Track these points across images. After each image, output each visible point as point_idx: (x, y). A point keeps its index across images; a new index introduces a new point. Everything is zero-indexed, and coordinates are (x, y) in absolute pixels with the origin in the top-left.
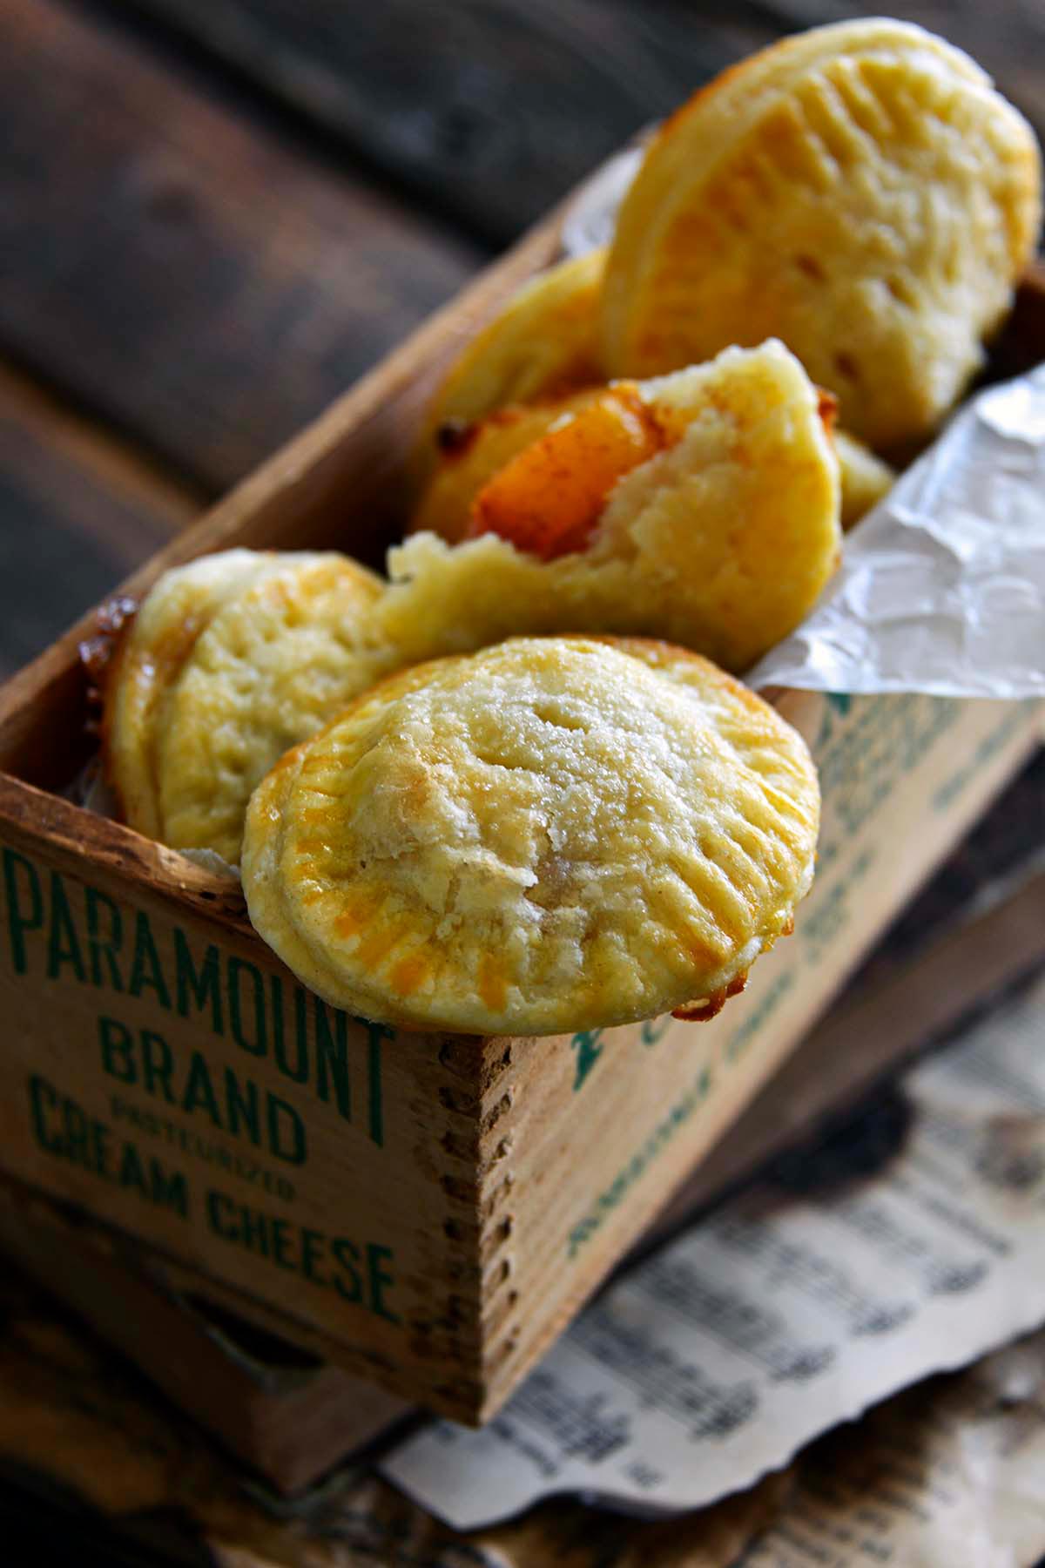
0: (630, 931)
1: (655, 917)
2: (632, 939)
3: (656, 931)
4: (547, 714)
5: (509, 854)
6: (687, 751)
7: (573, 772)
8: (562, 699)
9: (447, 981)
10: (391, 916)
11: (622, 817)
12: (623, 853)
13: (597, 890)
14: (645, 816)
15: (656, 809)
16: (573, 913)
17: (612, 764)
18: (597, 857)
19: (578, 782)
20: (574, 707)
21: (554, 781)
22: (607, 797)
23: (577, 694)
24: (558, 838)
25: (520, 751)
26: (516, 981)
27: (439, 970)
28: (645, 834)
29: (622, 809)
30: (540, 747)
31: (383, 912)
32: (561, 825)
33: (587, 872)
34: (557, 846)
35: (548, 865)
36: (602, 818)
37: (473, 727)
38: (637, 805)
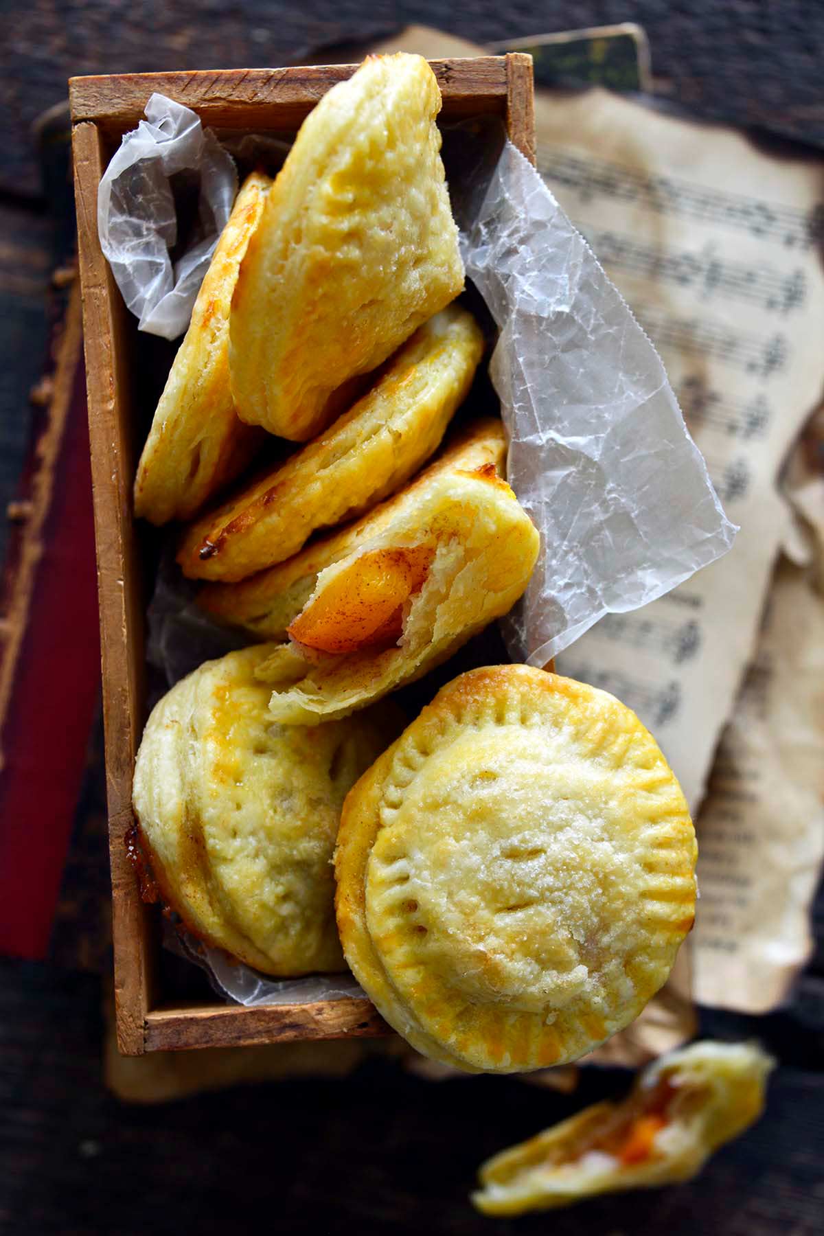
0: (645, 948)
1: (653, 932)
2: (649, 950)
3: (659, 939)
4: (513, 855)
5: (562, 965)
6: (597, 811)
7: (559, 889)
8: (515, 840)
9: (572, 1044)
10: (513, 1026)
11: (603, 894)
12: (616, 915)
13: (618, 945)
14: (613, 884)
15: (616, 876)
16: (612, 966)
17: (576, 868)
18: (605, 927)
19: (566, 894)
20: (524, 841)
21: (553, 903)
22: (588, 891)
23: (519, 829)
24: (580, 937)
25: (521, 895)
26: (606, 1018)
27: (562, 1040)
28: (621, 895)
29: (600, 891)
30: (530, 886)
31: (507, 1028)
32: (577, 928)
33: (606, 940)
34: (582, 940)
35: (584, 952)
36: (593, 905)
37: (481, 894)
38: (604, 881)
